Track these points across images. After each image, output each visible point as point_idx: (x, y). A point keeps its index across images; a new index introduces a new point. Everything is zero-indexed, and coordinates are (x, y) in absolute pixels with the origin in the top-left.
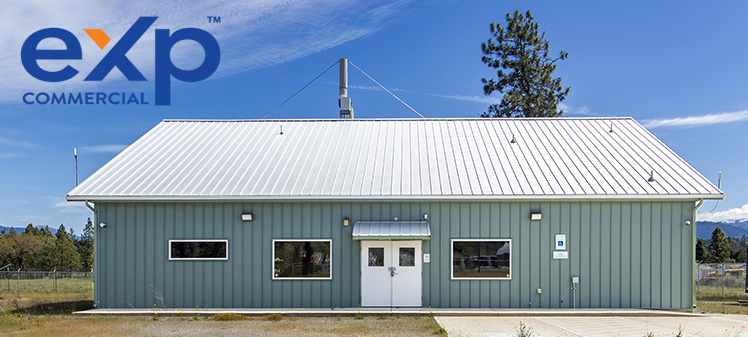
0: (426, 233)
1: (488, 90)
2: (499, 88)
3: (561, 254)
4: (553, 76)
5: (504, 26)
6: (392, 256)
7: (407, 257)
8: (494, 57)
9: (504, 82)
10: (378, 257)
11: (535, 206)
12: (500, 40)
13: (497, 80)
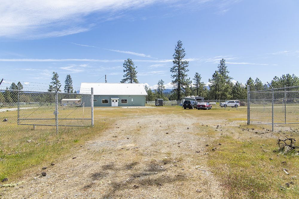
0: (119, 99)
1: (124, 71)
2: (126, 71)
3: (132, 101)
4: (135, 70)
5: (127, 61)
6: (115, 101)
7: (116, 101)
8: (125, 66)
9: (127, 70)
10: (113, 101)
11: (130, 96)
12: (126, 63)
13: (126, 70)
